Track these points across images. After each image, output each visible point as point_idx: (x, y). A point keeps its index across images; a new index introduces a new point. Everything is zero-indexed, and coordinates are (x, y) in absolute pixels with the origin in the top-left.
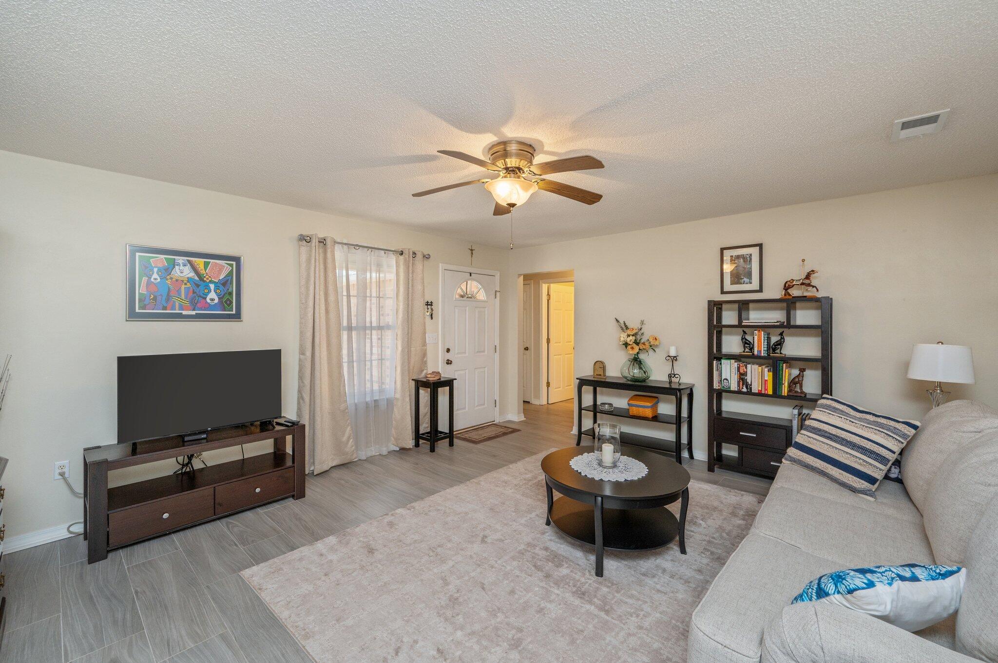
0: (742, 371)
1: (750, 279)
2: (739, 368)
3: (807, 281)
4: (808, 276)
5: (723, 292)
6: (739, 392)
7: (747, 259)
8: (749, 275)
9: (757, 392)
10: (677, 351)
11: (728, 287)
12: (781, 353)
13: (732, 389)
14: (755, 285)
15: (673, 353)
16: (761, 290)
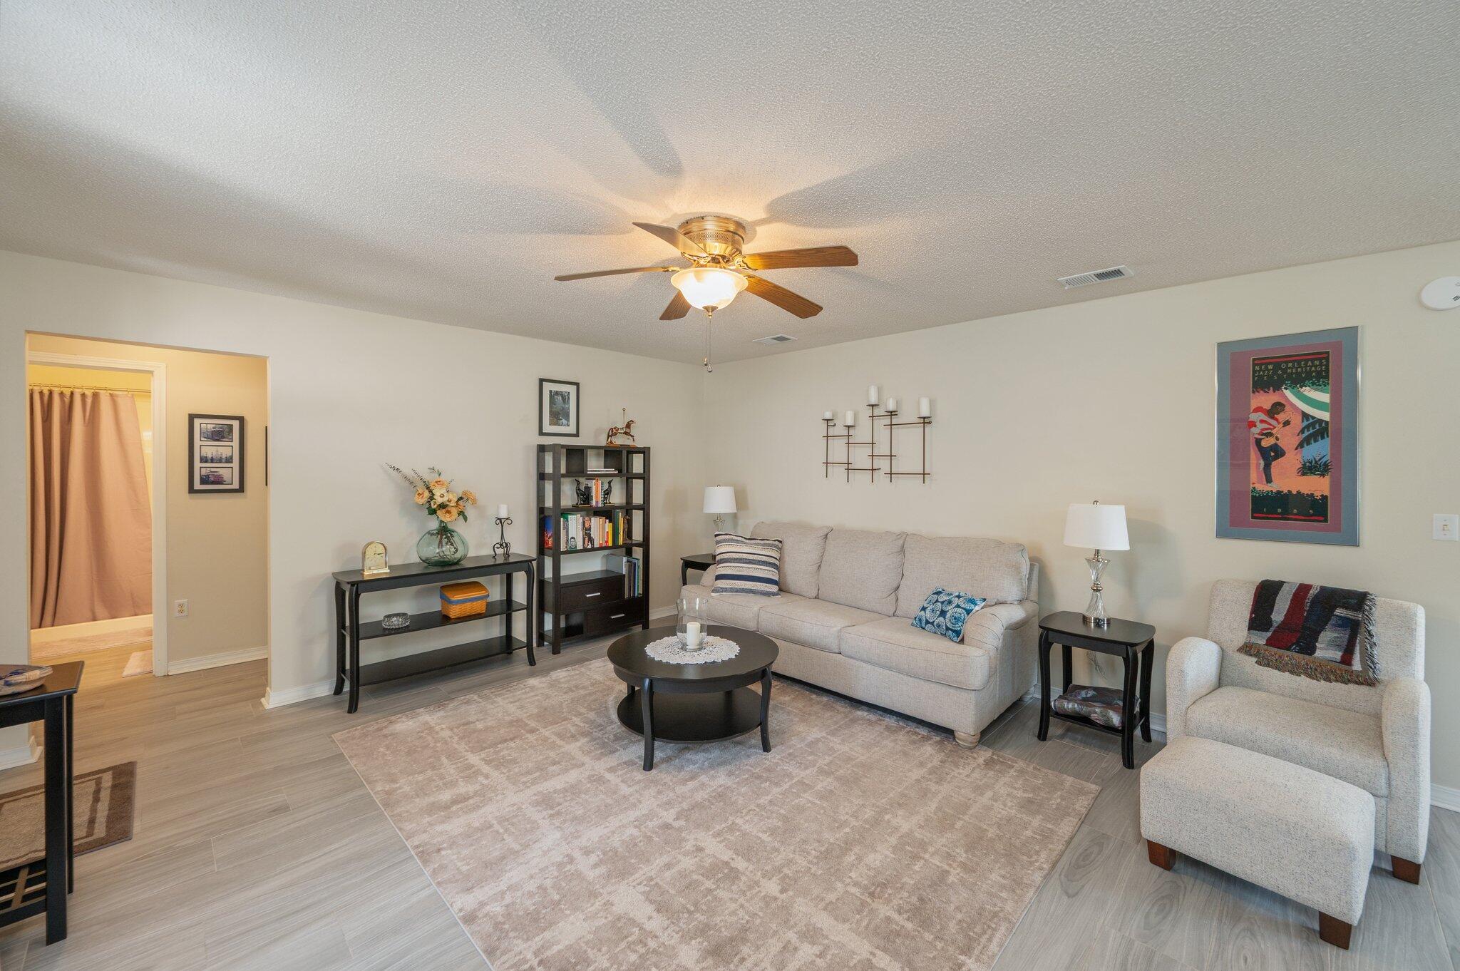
0: (587, 526)
1: (568, 421)
2: (584, 523)
3: (628, 430)
4: (628, 426)
5: (541, 433)
6: (585, 550)
7: (565, 398)
8: (567, 417)
9: (598, 546)
10: (509, 512)
11: (547, 428)
12: (610, 503)
13: (578, 548)
14: (572, 429)
15: (503, 515)
16: (577, 435)
